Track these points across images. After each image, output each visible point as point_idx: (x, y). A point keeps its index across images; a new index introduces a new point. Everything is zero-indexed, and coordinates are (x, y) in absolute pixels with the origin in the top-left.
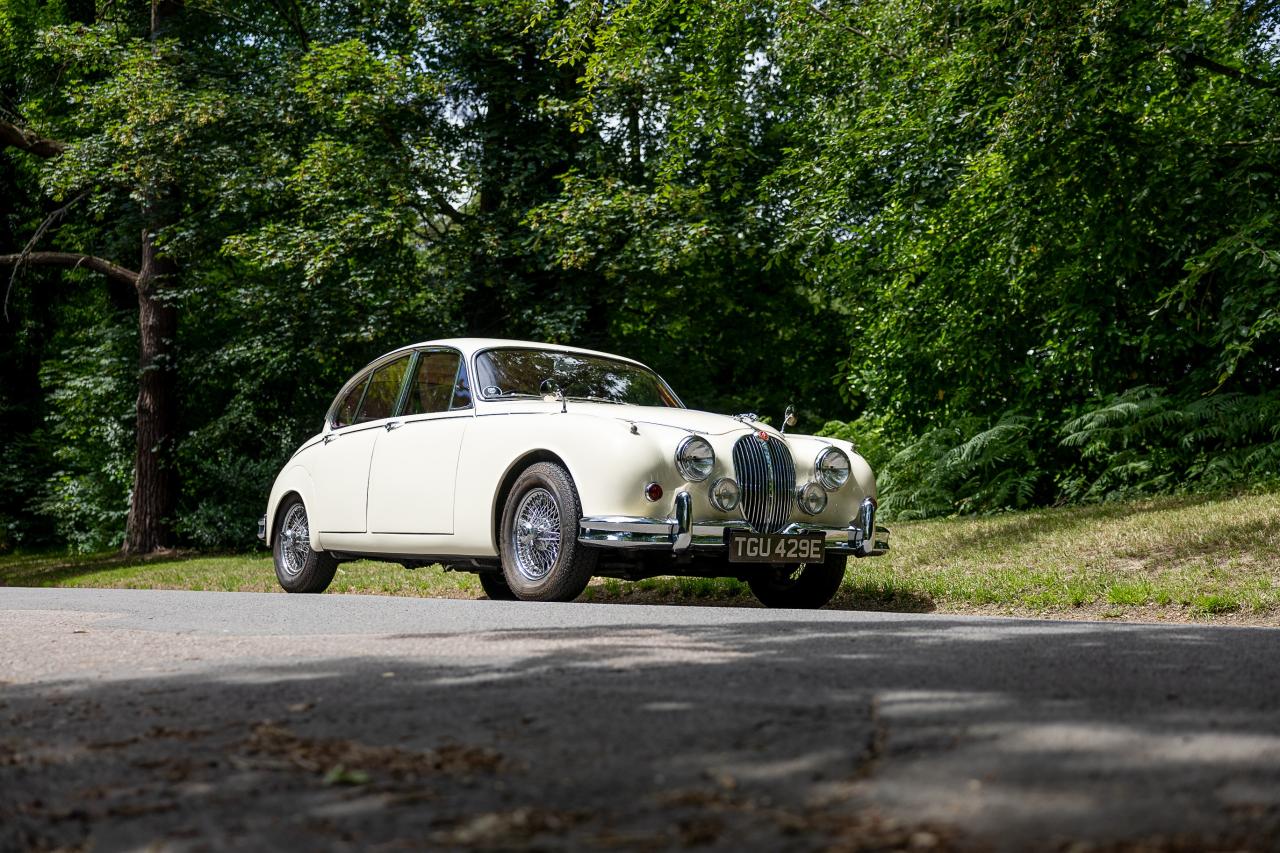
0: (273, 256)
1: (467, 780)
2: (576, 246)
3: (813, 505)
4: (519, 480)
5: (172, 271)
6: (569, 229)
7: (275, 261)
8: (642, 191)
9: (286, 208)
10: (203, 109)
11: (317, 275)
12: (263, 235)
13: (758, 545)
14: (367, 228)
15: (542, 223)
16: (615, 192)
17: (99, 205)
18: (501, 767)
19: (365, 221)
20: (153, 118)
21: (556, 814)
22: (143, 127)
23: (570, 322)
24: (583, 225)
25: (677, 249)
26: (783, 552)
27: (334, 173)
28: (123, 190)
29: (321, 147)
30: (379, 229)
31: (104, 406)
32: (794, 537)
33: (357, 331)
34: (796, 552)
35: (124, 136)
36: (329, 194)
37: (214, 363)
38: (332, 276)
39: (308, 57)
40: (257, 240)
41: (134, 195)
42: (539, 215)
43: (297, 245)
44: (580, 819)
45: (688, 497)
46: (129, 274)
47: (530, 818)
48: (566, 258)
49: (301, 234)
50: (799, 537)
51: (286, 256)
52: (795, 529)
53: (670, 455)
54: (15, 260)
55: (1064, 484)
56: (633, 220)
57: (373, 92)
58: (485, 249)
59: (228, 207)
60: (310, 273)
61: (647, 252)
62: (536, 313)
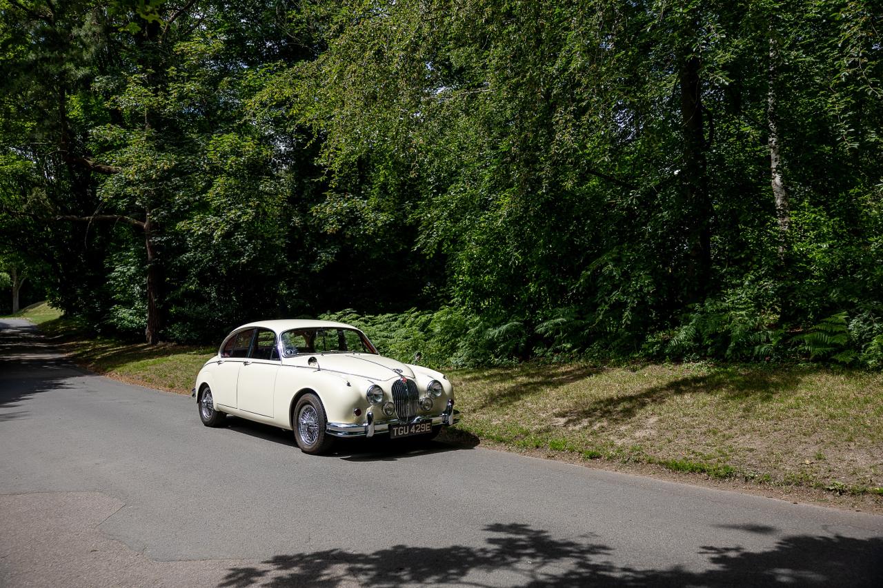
0: (199, 230)
2: (332, 224)
3: (427, 407)
4: (300, 400)
5: (159, 228)
6: (330, 216)
7: (200, 233)
8: (361, 199)
9: (204, 207)
10: (165, 162)
11: (219, 237)
12: (195, 220)
13: (403, 430)
14: (240, 217)
15: (317, 212)
16: (349, 199)
17: (122, 205)
19: (238, 214)
20: (144, 166)
22: (139, 171)
23: (332, 254)
24: (335, 213)
25: (376, 225)
26: (414, 430)
27: (226, 190)
28: (133, 199)
29: (220, 181)
30: (244, 218)
31: (132, 280)
32: (418, 424)
33: (239, 259)
34: (420, 429)
35: (130, 176)
36: (224, 201)
37: (180, 261)
38: (227, 236)
39: (212, 142)
40: (193, 222)
41: (137, 203)
42: (316, 209)
43: (210, 224)
45: (372, 414)
46: (142, 223)
48: (329, 229)
49: (211, 219)
50: (420, 423)
51: (206, 229)
52: (418, 420)
53: (364, 394)
54: (89, 219)
55: (536, 351)
56: (357, 211)
57: (241, 156)
58: (294, 223)
59: (179, 208)
60: (216, 237)
61: (364, 225)
62: (318, 249)
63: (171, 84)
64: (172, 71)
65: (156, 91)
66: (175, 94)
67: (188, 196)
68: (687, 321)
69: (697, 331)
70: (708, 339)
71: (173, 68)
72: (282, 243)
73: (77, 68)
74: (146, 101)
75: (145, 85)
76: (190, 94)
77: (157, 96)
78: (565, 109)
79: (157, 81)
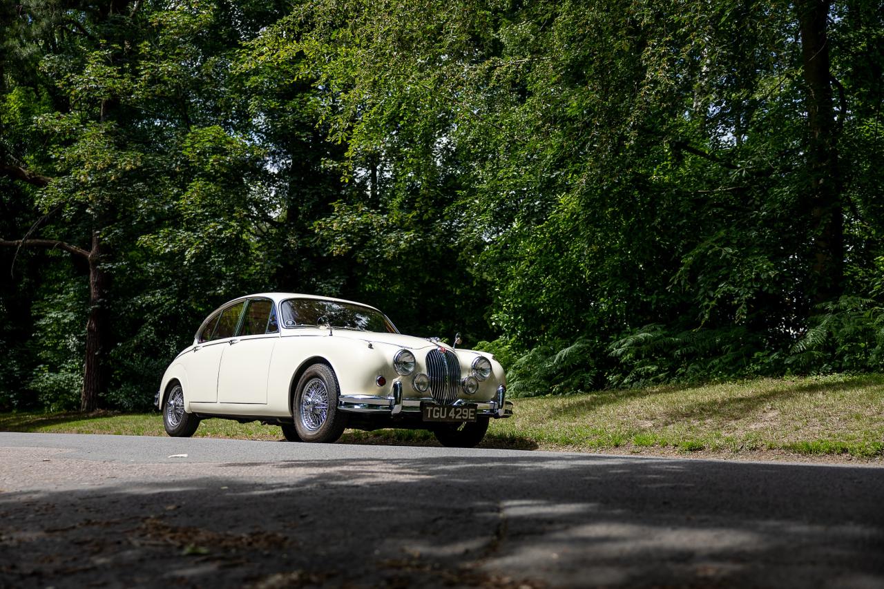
0: (167, 247)
1: (266, 552)
2: (341, 243)
3: (470, 389)
4: (305, 374)
5: (110, 252)
6: (337, 233)
7: (167, 250)
8: (378, 213)
9: (175, 219)
10: (129, 161)
11: (192, 257)
12: (161, 235)
13: (439, 411)
14: (220, 232)
15: (321, 229)
16: (363, 213)
17: (68, 213)
18: (287, 544)
19: (219, 227)
20: (100, 165)
21: (316, 574)
22: (94, 170)
23: (336, 286)
24: (345, 231)
25: (398, 245)
26: (453, 415)
27: (203, 199)
28: (82, 206)
29: (197, 184)
30: (227, 233)
32: (459, 407)
33: (215, 289)
34: (461, 415)
35: (82, 177)
36: (199, 211)
37: (133, 304)
38: (201, 258)
39: (189, 135)
40: (158, 238)
41: (88, 211)
42: (320, 225)
43: (181, 240)
44: (330, 576)
45: (400, 384)
46: (84, 252)
47: (301, 576)
48: (335, 250)
49: (183, 234)
50: (462, 407)
51: (175, 247)
52: (460, 403)
53: (390, 359)
54: (18, 243)
55: (610, 378)
56: (373, 229)
57: (226, 155)
58: (289, 244)
59: (143, 219)
60: (188, 257)
61: (380, 247)
62: (317, 280)
63: (143, 62)
64: (145, 47)
65: (122, 72)
66: (145, 75)
67: (155, 204)
68: (814, 324)
69: (830, 334)
70: (844, 343)
71: (146, 43)
72: (272, 268)
73: (23, 45)
74: (109, 82)
75: (108, 63)
76: (166, 78)
77: (122, 78)
78: (659, 41)
79: (124, 60)
